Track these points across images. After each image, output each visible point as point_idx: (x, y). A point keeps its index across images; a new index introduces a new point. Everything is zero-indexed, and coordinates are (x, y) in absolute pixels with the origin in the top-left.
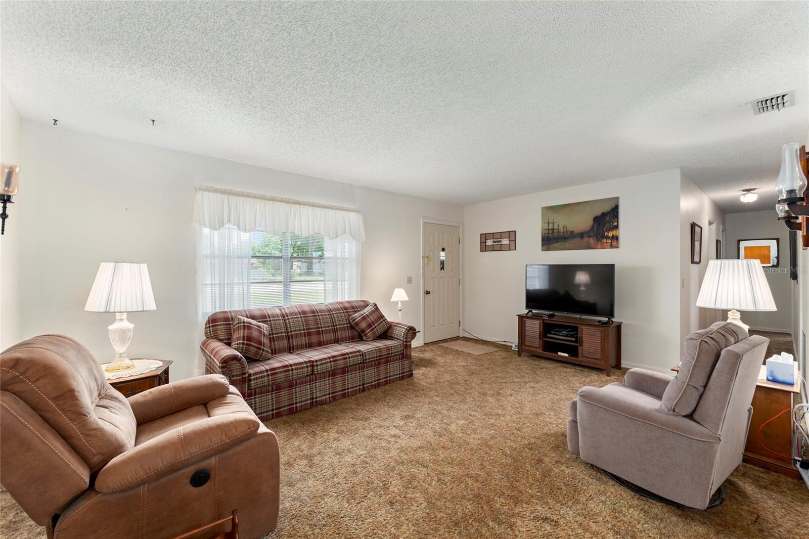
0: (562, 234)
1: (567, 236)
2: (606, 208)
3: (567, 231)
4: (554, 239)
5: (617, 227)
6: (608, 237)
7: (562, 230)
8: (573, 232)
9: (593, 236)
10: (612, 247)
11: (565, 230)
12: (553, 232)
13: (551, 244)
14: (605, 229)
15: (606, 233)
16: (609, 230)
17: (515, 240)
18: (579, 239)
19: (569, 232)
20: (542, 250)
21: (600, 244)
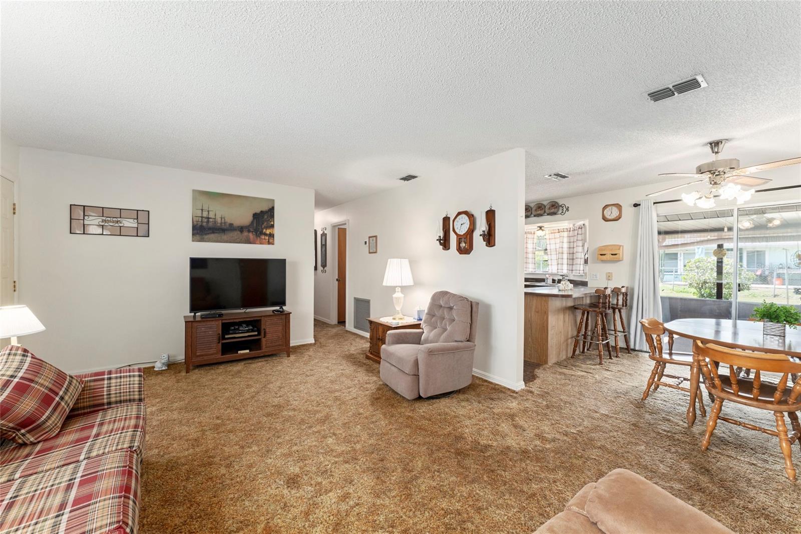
0: (228, 226)
1: (225, 227)
2: (265, 208)
3: (225, 223)
4: (210, 229)
5: (273, 226)
6: (265, 234)
7: (219, 220)
8: (232, 224)
9: (252, 232)
10: (269, 243)
11: (223, 221)
12: (208, 222)
13: (206, 234)
14: (263, 226)
15: (264, 230)
16: (267, 228)
17: (148, 224)
18: (239, 232)
19: (227, 224)
20: (193, 241)
21: (259, 239)
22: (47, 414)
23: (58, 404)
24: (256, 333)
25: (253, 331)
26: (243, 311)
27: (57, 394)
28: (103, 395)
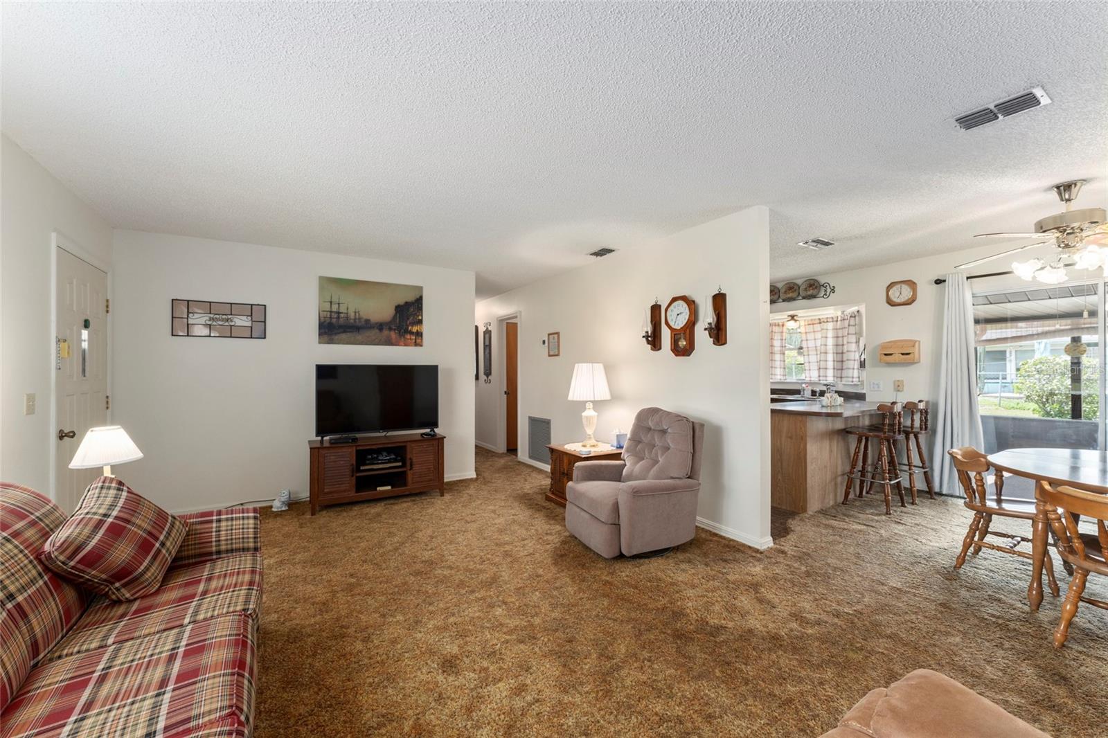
0: (363, 323)
1: (360, 325)
2: (410, 298)
3: (360, 319)
4: (340, 327)
5: (420, 322)
6: (411, 333)
7: (352, 315)
8: (369, 320)
9: (395, 330)
10: (416, 344)
11: (357, 317)
12: (338, 318)
13: (336, 334)
14: (408, 322)
15: (410, 328)
16: (413, 324)
17: (265, 322)
18: (377, 331)
19: (363, 320)
20: (320, 343)
21: (403, 340)
22: (145, 564)
23: (159, 551)
24: (400, 464)
25: (395, 461)
26: (383, 434)
27: (157, 539)
28: (211, 542)
